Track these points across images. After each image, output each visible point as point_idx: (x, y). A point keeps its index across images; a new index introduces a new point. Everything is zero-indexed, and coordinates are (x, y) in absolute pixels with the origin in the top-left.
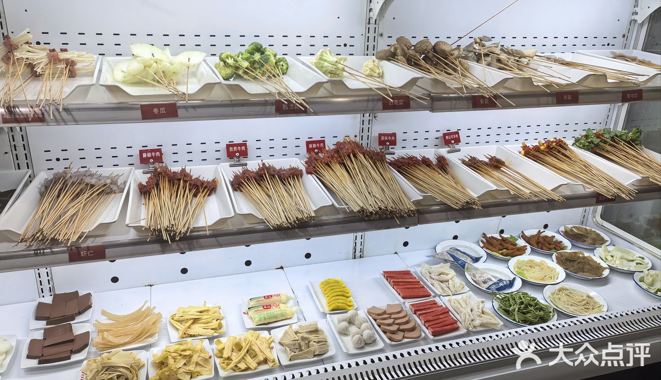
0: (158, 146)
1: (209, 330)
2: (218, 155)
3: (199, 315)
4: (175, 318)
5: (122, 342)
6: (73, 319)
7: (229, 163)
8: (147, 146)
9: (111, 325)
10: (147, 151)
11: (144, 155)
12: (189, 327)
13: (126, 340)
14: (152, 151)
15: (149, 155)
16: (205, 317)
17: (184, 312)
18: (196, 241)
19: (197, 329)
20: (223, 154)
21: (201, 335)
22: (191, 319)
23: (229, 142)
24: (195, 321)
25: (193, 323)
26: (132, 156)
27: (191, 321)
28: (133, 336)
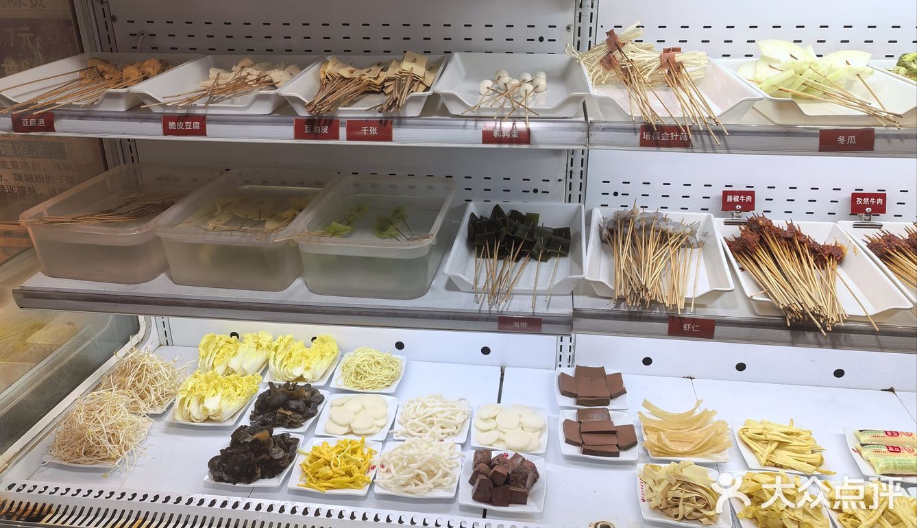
0: (747, 187)
1: (805, 464)
2: (833, 208)
3: (787, 438)
4: (749, 434)
5: (681, 450)
6: (608, 404)
7: (853, 222)
8: (732, 186)
9: (659, 423)
10: (733, 193)
11: (730, 199)
12: (772, 453)
13: (686, 449)
14: (740, 193)
15: (736, 199)
16: (795, 442)
17: (765, 429)
18: (845, 337)
19: (783, 457)
20: (844, 206)
21: (792, 469)
22: (774, 441)
23: (856, 190)
24: (781, 445)
25: (777, 448)
26: (709, 198)
27: (775, 445)
28: (693, 445)
